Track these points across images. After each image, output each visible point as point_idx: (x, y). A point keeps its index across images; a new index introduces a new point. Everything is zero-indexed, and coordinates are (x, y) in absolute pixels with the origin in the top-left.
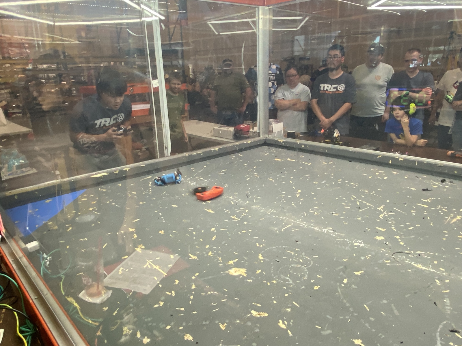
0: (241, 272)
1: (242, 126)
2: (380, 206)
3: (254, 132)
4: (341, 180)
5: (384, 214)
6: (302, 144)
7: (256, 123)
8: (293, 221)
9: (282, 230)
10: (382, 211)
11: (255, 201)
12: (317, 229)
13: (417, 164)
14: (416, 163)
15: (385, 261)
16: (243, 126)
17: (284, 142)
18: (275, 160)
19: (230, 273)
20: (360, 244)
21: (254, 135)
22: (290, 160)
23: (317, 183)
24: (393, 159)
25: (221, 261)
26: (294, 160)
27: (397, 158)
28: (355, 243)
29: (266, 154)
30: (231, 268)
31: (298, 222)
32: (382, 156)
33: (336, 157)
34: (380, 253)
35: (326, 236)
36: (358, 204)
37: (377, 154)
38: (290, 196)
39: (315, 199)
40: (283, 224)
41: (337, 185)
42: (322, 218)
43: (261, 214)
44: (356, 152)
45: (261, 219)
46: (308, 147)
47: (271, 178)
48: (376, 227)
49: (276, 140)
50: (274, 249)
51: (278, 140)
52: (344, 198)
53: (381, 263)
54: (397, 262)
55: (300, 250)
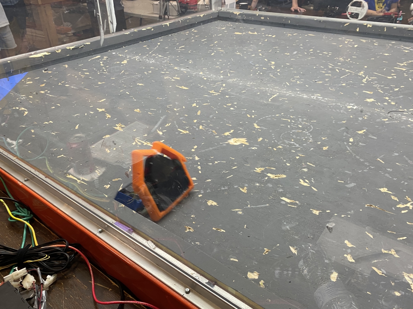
0: (242, 141)
2: (360, 72)
4: (312, 50)
5: (366, 79)
8: (277, 91)
10: (364, 76)
12: (306, 97)
13: (385, 30)
15: (383, 120)
17: (240, 14)
19: (231, 144)
20: (354, 107)
21: (206, 7)
22: (252, 33)
23: (288, 54)
24: (361, 26)
25: (217, 134)
26: (256, 33)
27: (366, 24)
28: (348, 106)
29: (223, 28)
30: (230, 139)
32: (349, 23)
33: (300, 28)
34: (376, 113)
35: (317, 103)
36: (337, 71)
37: (344, 22)
38: (265, 68)
39: (292, 69)
40: (268, 95)
41: (309, 55)
42: (307, 86)
43: (241, 87)
44: (322, 21)
45: (243, 91)
46: (268, 19)
47: (237, 52)
48: (363, 91)
49: (231, 12)
50: (268, 118)
51: (234, 12)
52: (321, 67)
53: (380, 122)
54: (395, 120)
55: (295, 117)
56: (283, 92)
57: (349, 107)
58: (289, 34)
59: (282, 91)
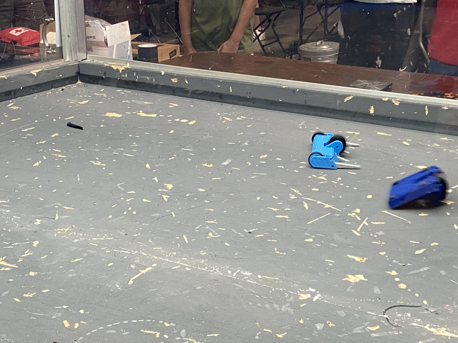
1: (13, 32)
2: (354, 210)
3: (49, 47)
4: (266, 156)
5: (362, 225)
6: (173, 76)
7: (52, 21)
8: (155, 257)
9: (131, 282)
10: (359, 219)
11: (57, 217)
13: (427, 112)
14: (425, 111)
15: (367, 327)
16: (17, 31)
17: (126, 70)
18: (107, 116)
20: (314, 296)
21: (48, 53)
22: (145, 115)
23: (211, 166)
24: (376, 102)
26: (155, 116)
27: (386, 99)
28: (302, 295)
29: (83, 102)
31: (168, 258)
32: (353, 97)
33: (254, 105)
34: (358, 312)
35: (236, 286)
36: (305, 207)
37: (342, 94)
38: (146, 199)
39: (207, 202)
40: (132, 268)
41: (256, 168)
42: (227, 244)
43: (74, 248)
44: (298, 90)
45: (75, 259)
46: (187, 82)
47: (98, 160)
48: (346, 255)
49: (106, 66)
50: (112, 329)
51: (112, 66)
52: (274, 197)
53: (361, 333)
54: (394, 328)
55: (174, 325)
56: (167, 260)
57: (303, 297)
58: (226, 118)
59: (167, 258)
